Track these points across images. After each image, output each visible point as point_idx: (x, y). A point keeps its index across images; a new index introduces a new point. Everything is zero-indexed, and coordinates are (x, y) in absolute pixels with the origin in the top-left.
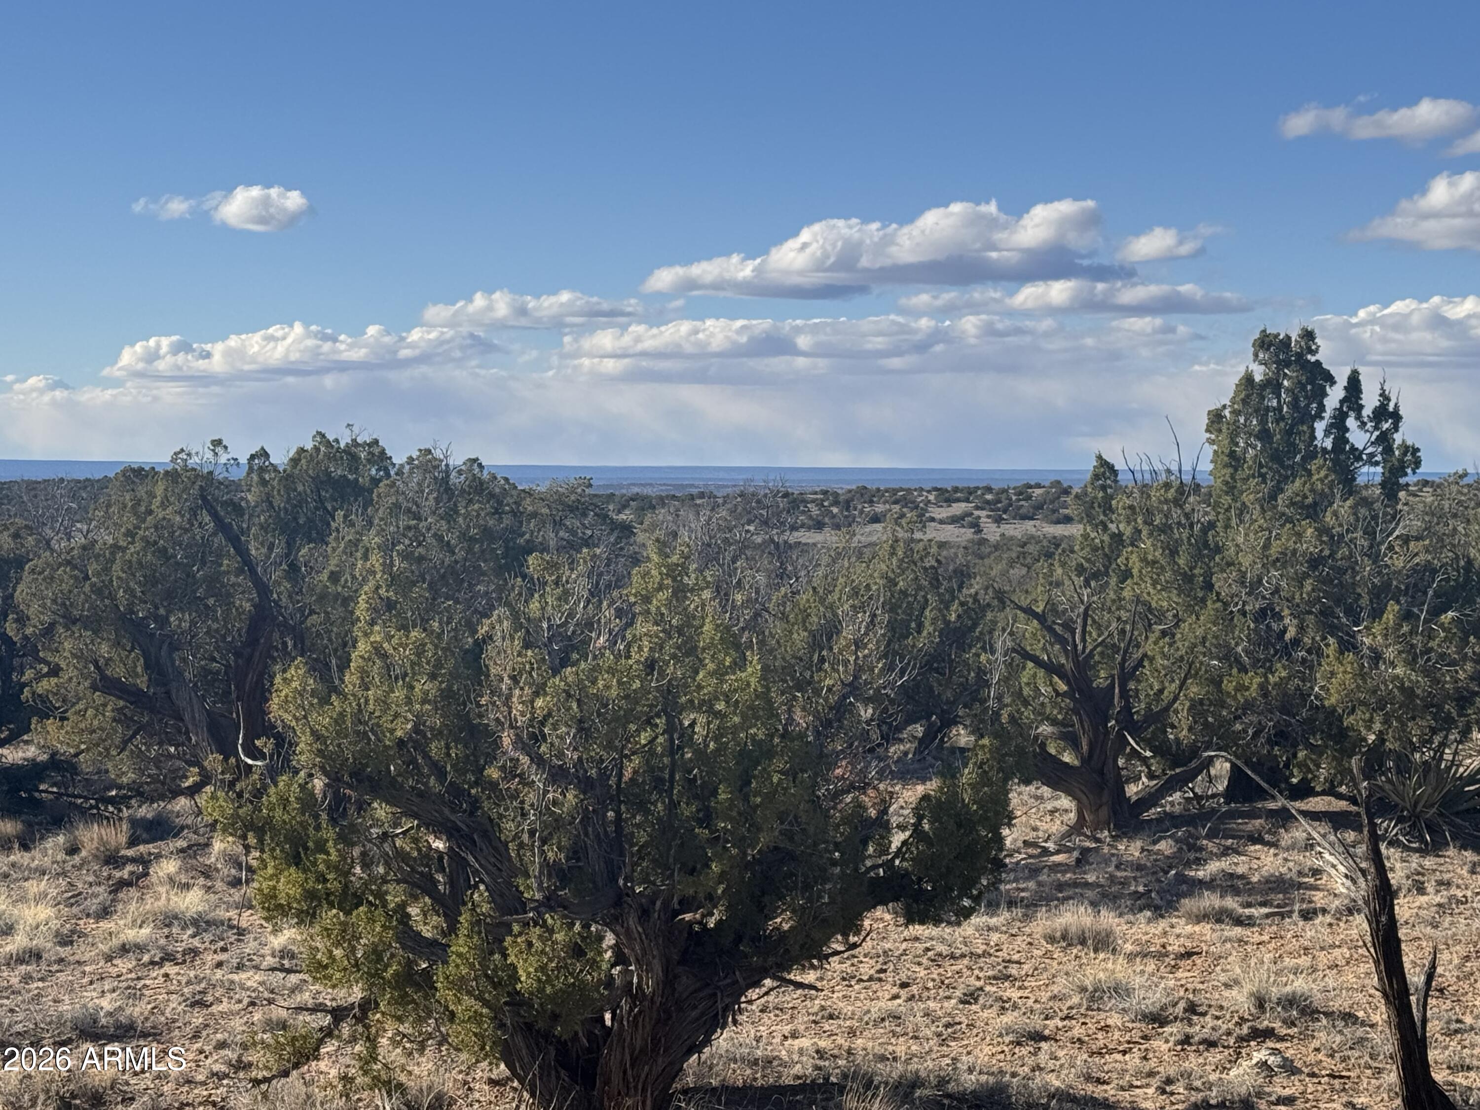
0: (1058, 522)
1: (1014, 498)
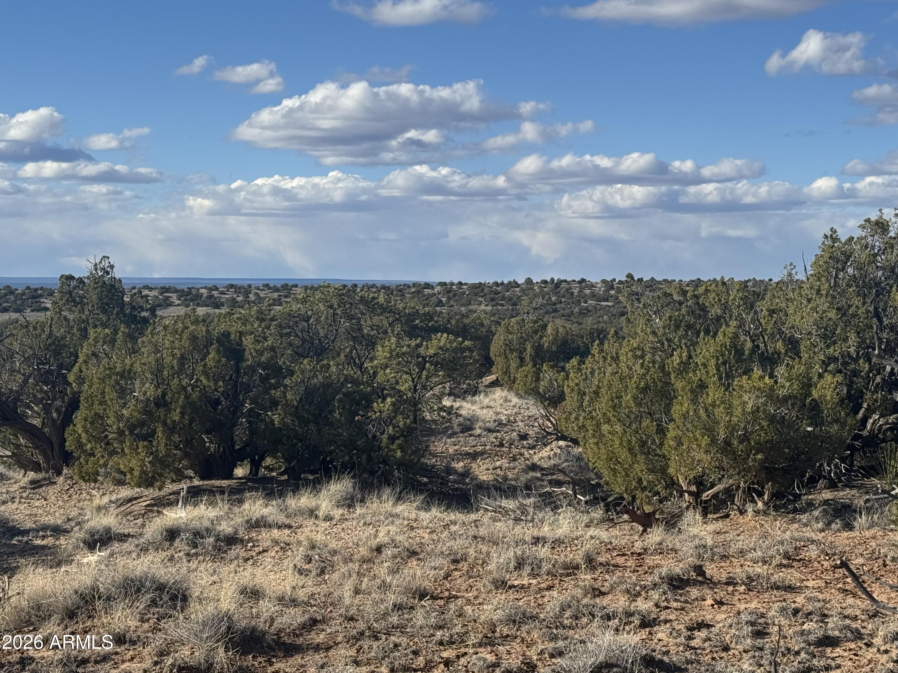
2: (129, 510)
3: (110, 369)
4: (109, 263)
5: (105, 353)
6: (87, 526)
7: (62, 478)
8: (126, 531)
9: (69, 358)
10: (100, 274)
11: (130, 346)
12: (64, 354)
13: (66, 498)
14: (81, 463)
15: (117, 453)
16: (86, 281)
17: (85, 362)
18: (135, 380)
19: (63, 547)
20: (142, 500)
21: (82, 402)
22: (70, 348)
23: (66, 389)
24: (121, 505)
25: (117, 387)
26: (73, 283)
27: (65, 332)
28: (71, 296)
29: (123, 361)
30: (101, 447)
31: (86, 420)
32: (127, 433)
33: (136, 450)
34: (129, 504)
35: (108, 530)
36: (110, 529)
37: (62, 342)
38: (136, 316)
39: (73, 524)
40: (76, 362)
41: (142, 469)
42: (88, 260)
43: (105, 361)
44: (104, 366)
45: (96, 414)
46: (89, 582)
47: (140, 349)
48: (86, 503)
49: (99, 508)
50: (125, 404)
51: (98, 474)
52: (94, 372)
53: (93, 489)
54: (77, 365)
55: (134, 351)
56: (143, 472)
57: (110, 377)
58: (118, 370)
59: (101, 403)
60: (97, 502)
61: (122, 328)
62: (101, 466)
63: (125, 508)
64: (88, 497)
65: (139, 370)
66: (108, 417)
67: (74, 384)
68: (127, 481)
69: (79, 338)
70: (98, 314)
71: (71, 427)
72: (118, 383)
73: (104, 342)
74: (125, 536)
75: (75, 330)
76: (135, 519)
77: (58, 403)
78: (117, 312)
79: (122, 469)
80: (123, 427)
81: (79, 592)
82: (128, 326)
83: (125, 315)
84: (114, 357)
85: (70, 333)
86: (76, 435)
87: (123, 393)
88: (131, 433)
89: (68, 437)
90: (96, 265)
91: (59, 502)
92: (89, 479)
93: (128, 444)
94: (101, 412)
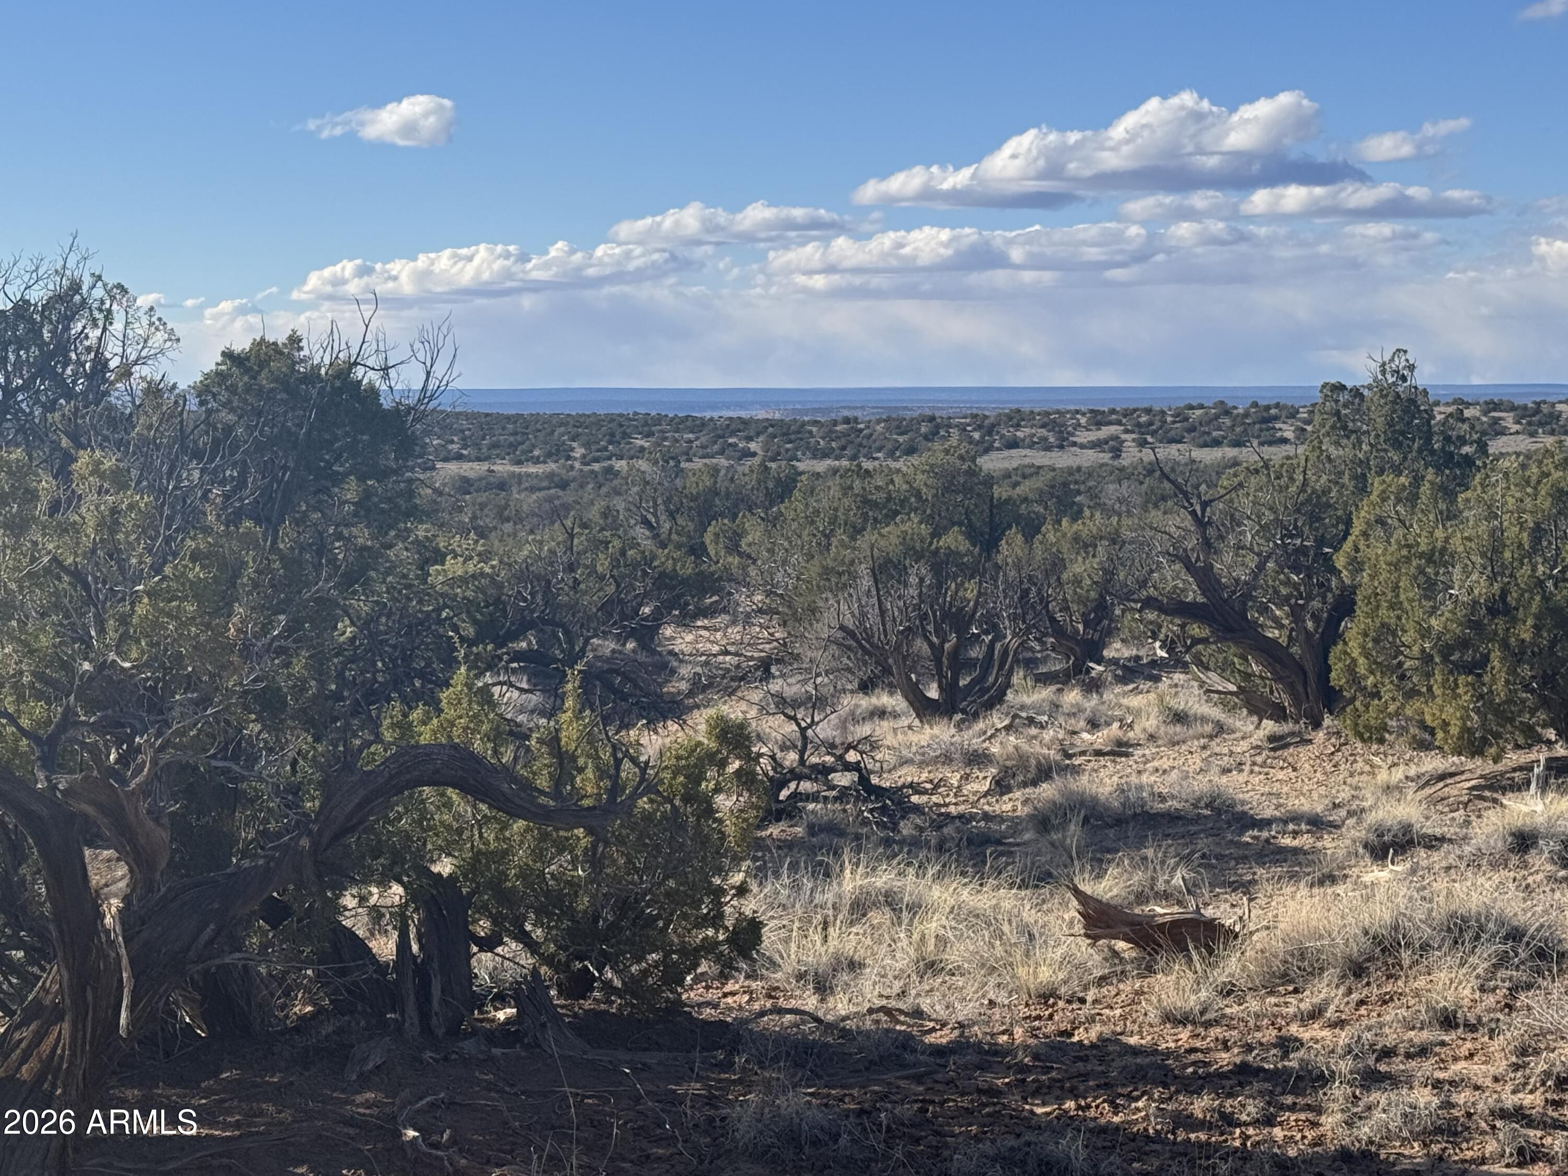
0: (1205, 445)
1: (1169, 419)
2: (1439, 793)
3: (1409, 546)
4: (1407, 360)
5: (1400, 520)
6: (1371, 818)
7: (1321, 734)
8: (1438, 832)
9: (1336, 526)
10: (1391, 380)
11: (1442, 506)
12: (1327, 521)
13: (1329, 767)
14: (1357, 710)
15: (1419, 693)
16: (1366, 392)
17: (1365, 534)
18: (1453, 567)
19: (1329, 852)
20: (1463, 777)
21: (1359, 603)
22: (1336, 509)
23: (1328, 580)
24: (1427, 784)
25: (1421, 579)
26: (1344, 397)
27: (1330, 481)
28: (1339, 419)
29: (1432, 533)
30: (1392, 682)
31: (1366, 635)
32: (1437, 660)
33: (1453, 690)
34: (1441, 784)
35: (1407, 828)
36: (1410, 826)
37: (1324, 499)
38: (1451, 454)
39: (1343, 813)
40: (1347, 534)
41: (1465, 724)
42: (1370, 357)
43: (1400, 532)
44: (1398, 542)
45: (1383, 625)
46: (1387, 917)
47: (1461, 512)
48: (1364, 778)
49: (1388, 788)
50: (1434, 609)
51: (1385, 728)
52: (1380, 552)
53: (1376, 754)
54: (1350, 539)
55: (1450, 516)
56: (1465, 730)
57: (1408, 560)
58: (1423, 548)
59: (1392, 607)
60: (1383, 776)
61: (1430, 475)
62: (1390, 716)
63: (1433, 790)
64: (1367, 768)
65: (1460, 549)
66: (1405, 631)
67: (1345, 573)
68: (1437, 743)
69: (1353, 493)
70: (1386, 451)
71: (1340, 646)
72: (1422, 571)
73: (1399, 500)
74: (1437, 839)
75: (1346, 479)
76: (1451, 811)
77: (1316, 604)
78: (1419, 448)
79: (1429, 723)
80: (1432, 648)
81: (1372, 932)
82: (1439, 470)
83: (1433, 452)
84: (1415, 526)
85: (1337, 483)
86: (1348, 662)
87: (1430, 589)
88: (1445, 659)
89: (1335, 664)
90: (1384, 364)
91: (1318, 774)
92: (1370, 738)
93: (1439, 677)
94: (1393, 621)
